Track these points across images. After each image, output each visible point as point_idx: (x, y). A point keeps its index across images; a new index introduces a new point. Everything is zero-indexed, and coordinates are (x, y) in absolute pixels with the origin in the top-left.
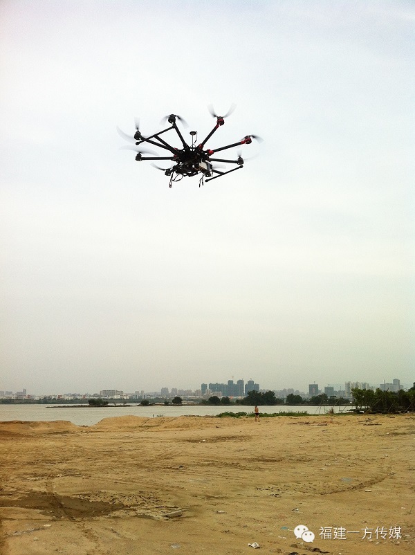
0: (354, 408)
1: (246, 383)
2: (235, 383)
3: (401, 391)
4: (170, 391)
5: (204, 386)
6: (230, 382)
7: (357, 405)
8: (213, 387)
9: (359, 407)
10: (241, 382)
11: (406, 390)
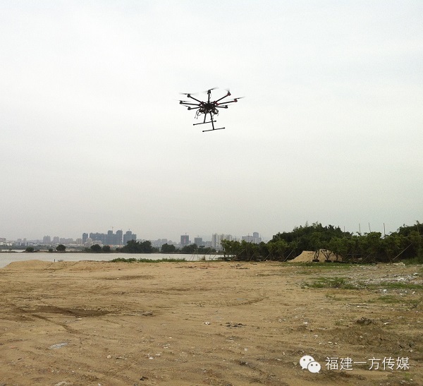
0: (223, 256)
1: (124, 233)
2: (114, 233)
3: (262, 243)
4: (52, 240)
5: (85, 235)
6: (110, 232)
7: (225, 254)
8: (93, 236)
9: (227, 256)
10: (120, 232)
11: (266, 243)
